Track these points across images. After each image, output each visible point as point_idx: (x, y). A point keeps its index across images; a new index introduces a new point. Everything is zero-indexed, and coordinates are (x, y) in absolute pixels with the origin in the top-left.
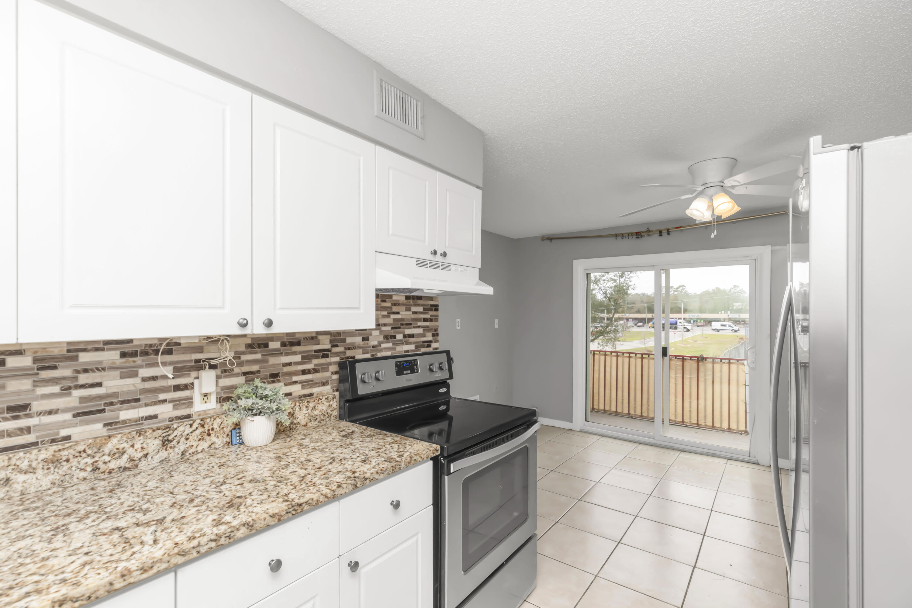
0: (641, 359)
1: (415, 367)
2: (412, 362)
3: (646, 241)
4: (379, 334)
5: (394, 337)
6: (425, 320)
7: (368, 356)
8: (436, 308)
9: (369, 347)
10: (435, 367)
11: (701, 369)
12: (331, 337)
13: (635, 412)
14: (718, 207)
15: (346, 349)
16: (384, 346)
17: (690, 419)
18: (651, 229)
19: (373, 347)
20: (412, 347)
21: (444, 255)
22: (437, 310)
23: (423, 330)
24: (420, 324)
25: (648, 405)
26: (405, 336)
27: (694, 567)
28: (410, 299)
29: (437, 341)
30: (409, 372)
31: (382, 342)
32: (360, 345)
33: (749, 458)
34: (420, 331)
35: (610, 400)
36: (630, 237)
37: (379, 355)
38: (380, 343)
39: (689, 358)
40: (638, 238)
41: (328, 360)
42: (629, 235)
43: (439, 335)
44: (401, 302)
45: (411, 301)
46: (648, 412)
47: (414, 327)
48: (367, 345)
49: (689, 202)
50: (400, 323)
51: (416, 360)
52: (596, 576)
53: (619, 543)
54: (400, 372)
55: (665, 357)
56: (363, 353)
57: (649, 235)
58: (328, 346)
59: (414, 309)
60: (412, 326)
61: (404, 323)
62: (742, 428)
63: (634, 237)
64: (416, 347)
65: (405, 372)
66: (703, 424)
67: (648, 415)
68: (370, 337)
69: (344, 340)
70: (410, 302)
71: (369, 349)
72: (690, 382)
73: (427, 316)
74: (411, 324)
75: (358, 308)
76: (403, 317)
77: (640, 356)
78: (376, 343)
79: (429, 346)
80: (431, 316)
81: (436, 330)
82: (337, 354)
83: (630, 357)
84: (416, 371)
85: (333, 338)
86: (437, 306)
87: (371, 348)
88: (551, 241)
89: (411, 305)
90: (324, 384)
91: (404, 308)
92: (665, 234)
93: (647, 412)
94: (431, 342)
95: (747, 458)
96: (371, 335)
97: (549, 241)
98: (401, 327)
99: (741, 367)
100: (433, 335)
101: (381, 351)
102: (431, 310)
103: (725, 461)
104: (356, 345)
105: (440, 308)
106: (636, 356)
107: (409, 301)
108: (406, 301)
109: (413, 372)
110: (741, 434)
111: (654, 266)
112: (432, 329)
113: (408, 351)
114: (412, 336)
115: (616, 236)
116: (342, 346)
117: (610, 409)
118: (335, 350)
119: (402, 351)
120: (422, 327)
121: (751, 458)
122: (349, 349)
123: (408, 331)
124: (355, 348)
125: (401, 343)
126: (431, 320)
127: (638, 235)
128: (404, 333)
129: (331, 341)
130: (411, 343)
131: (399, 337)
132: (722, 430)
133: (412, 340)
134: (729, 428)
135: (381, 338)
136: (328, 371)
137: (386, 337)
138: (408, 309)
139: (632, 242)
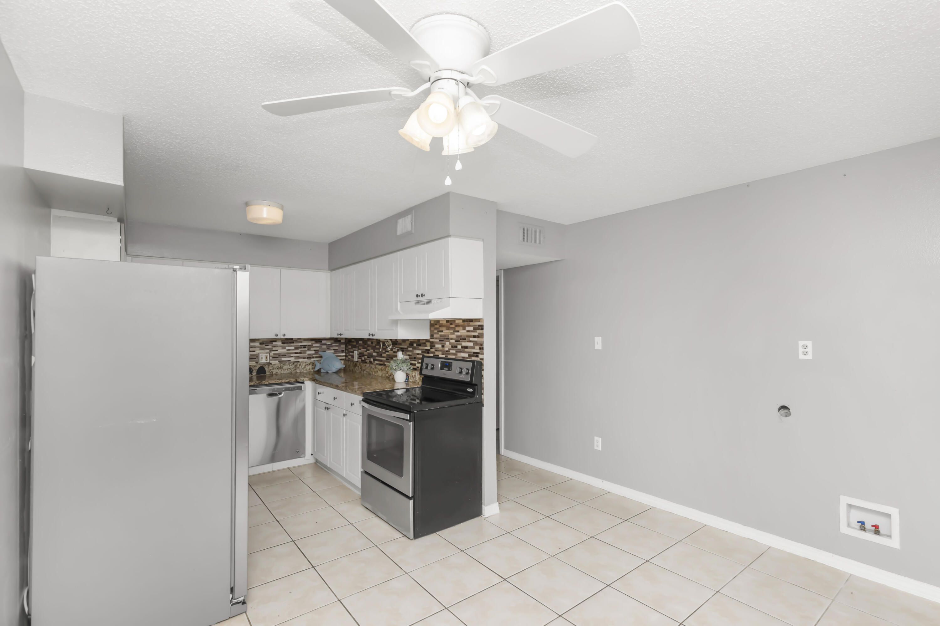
1: (451, 367)
4: (449, 344)
6: (474, 337)
8: (481, 327)
19: (446, 351)
20: (466, 355)
21: (423, 295)
23: (473, 344)
24: (471, 339)
26: (462, 347)
44: (460, 324)
45: (466, 323)
47: (468, 342)
48: (443, 350)
51: (452, 362)
54: (442, 368)
59: (468, 329)
61: (461, 338)
64: (469, 355)
65: (445, 369)
68: (445, 346)
69: (434, 346)
73: (476, 334)
74: (465, 339)
76: (461, 334)
78: (448, 349)
79: (477, 356)
80: (479, 334)
81: (482, 345)
89: (466, 326)
91: (462, 328)
94: (478, 353)
100: (480, 349)
101: (450, 354)
102: (479, 329)
104: (439, 349)
105: (485, 327)
108: (463, 323)
109: (449, 370)
112: (479, 344)
113: (464, 357)
114: (466, 347)
116: (434, 349)
119: (461, 357)
122: (436, 351)
123: (464, 344)
125: (460, 351)
131: (459, 347)
133: (466, 350)
135: (450, 347)
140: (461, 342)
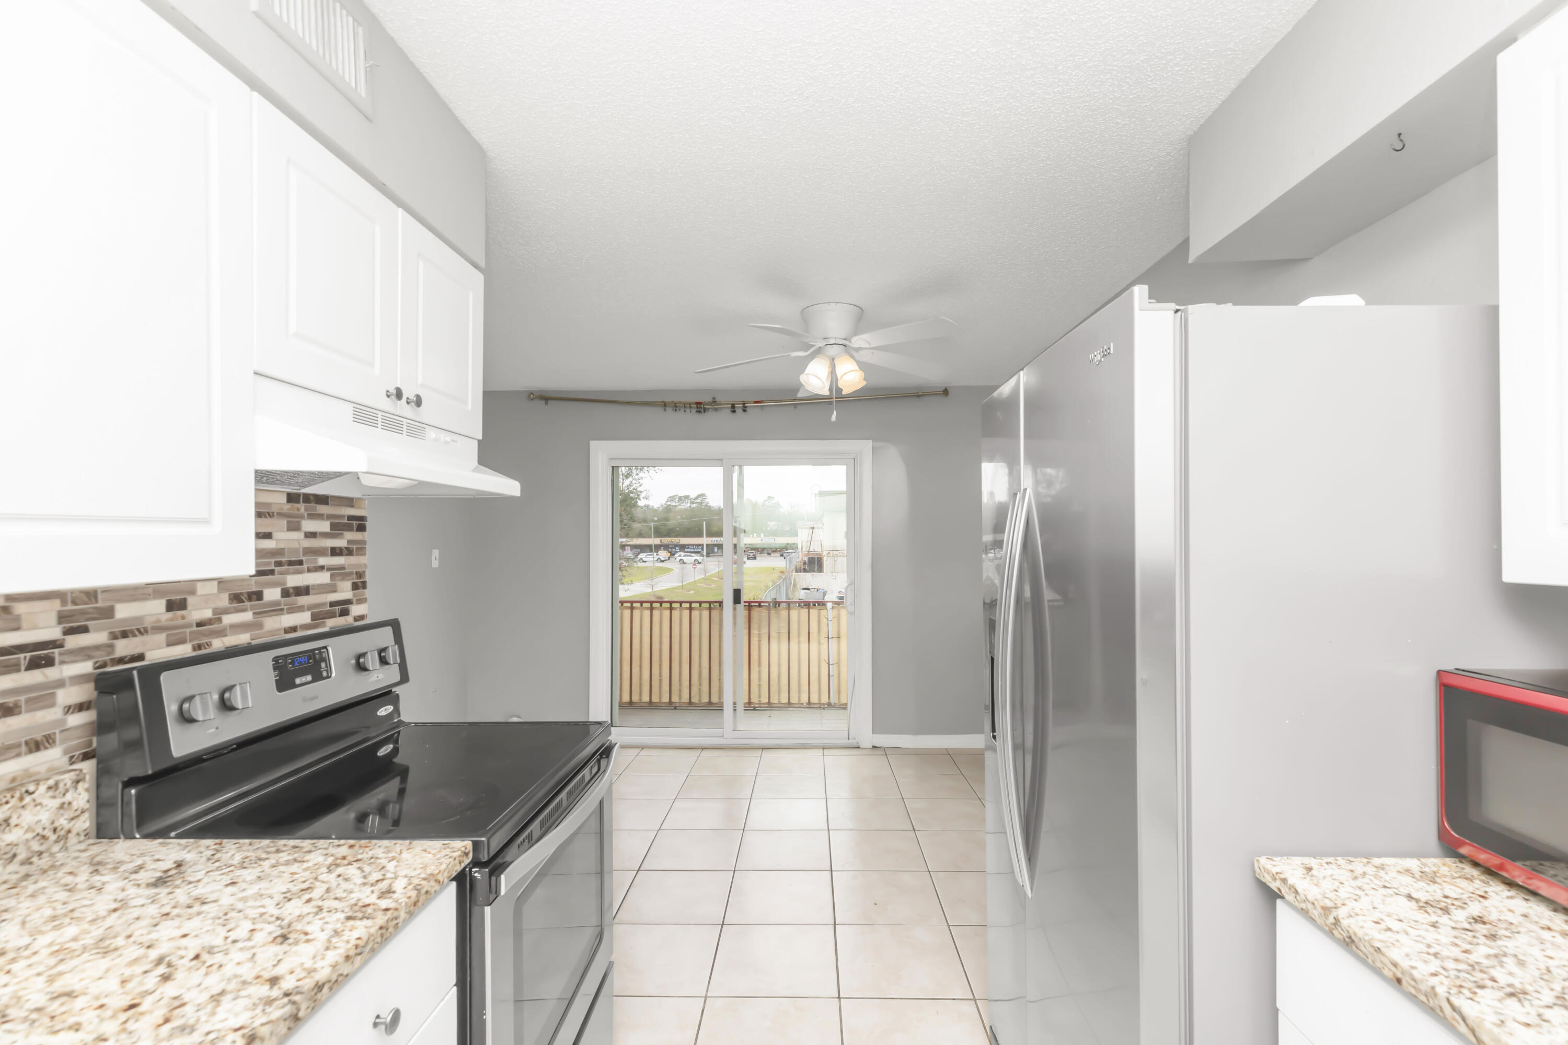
0: (688, 611)
1: (323, 665)
2: (314, 654)
3: (710, 419)
4: (215, 590)
5: (259, 595)
6: (335, 552)
7: (184, 650)
8: (360, 524)
9: (189, 626)
10: (372, 661)
11: (774, 620)
12: (64, 603)
13: (680, 697)
14: (843, 377)
15: (114, 636)
16: (228, 619)
17: (760, 697)
18: (718, 399)
19: (199, 624)
20: (305, 618)
21: (418, 402)
22: (361, 528)
23: (332, 575)
24: (322, 561)
25: (700, 685)
26: (286, 593)
27: (835, 925)
28: (298, 502)
29: (361, 601)
30: (309, 678)
31: (226, 611)
32: (159, 621)
33: (847, 741)
34: (324, 578)
35: (641, 684)
36: (688, 410)
37: (218, 644)
38: (219, 613)
39: (757, 604)
40: (699, 412)
41: (51, 674)
42: (686, 406)
43: (368, 585)
44: (274, 509)
45: (302, 506)
46: (700, 696)
47: (309, 570)
48: (181, 622)
49: (802, 364)
50: (273, 560)
51: (325, 647)
52: (706, 997)
53: (723, 924)
54: (285, 683)
55: (738, 605)
56: (170, 644)
57: (716, 410)
58: (54, 633)
59: (309, 525)
60: (305, 566)
61: (284, 560)
62: (825, 700)
63: (694, 410)
64: (314, 617)
65: (298, 681)
66: (776, 701)
67: (700, 700)
68: (191, 600)
69: (108, 613)
70: (298, 510)
71: (188, 630)
72: (759, 641)
73: (341, 543)
74: (300, 563)
75: (206, 522)
76: (282, 546)
77: (687, 605)
78: (208, 614)
79: (344, 613)
80: (349, 542)
81: (360, 575)
82: (83, 653)
83: (671, 609)
84: (325, 674)
85: (70, 607)
86: (362, 518)
87: (195, 628)
88: (546, 403)
89: (302, 517)
90: (36, 746)
91: (284, 523)
92: (739, 411)
93: (698, 696)
94: (349, 602)
95: (845, 742)
96: (193, 592)
97: (543, 402)
98: (277, 569)
99: (823, 612)
100: (355, 587)
101: (221, 633)
102: (349, 528)
103: (820, 752)
104: (148, 623)
105: (368, 524)
106: (681, 606)
107: (296, 505)
108: (289, 506)
109: (318, 677)
110: (824, 709)
111: (722, 460)
112: (351, 573)
113: (294, 629)
114: (303, 591)
115: (665, 405)
116: (99, 629)
117: (640, 699)
118: (74, 642)
119: (279, 630)
120: (329, 569)
121: (850, 741)
122: (125, 635)
123: (294, 581)
124: (143, 632)
125: (275, 609)
126: (349, 552)
127: (700, 407)
128: (285, 584)
129: (62, 618)
130: (301, 609)
131: (272, 594)
132: (800, 706)
133: (303, 600)
134: (809, 703)
135: (224, 601)
136: (53, 705)
137: (236, 598)
138: (294, 527)
139: (689, 418)
140: (281, 573)
